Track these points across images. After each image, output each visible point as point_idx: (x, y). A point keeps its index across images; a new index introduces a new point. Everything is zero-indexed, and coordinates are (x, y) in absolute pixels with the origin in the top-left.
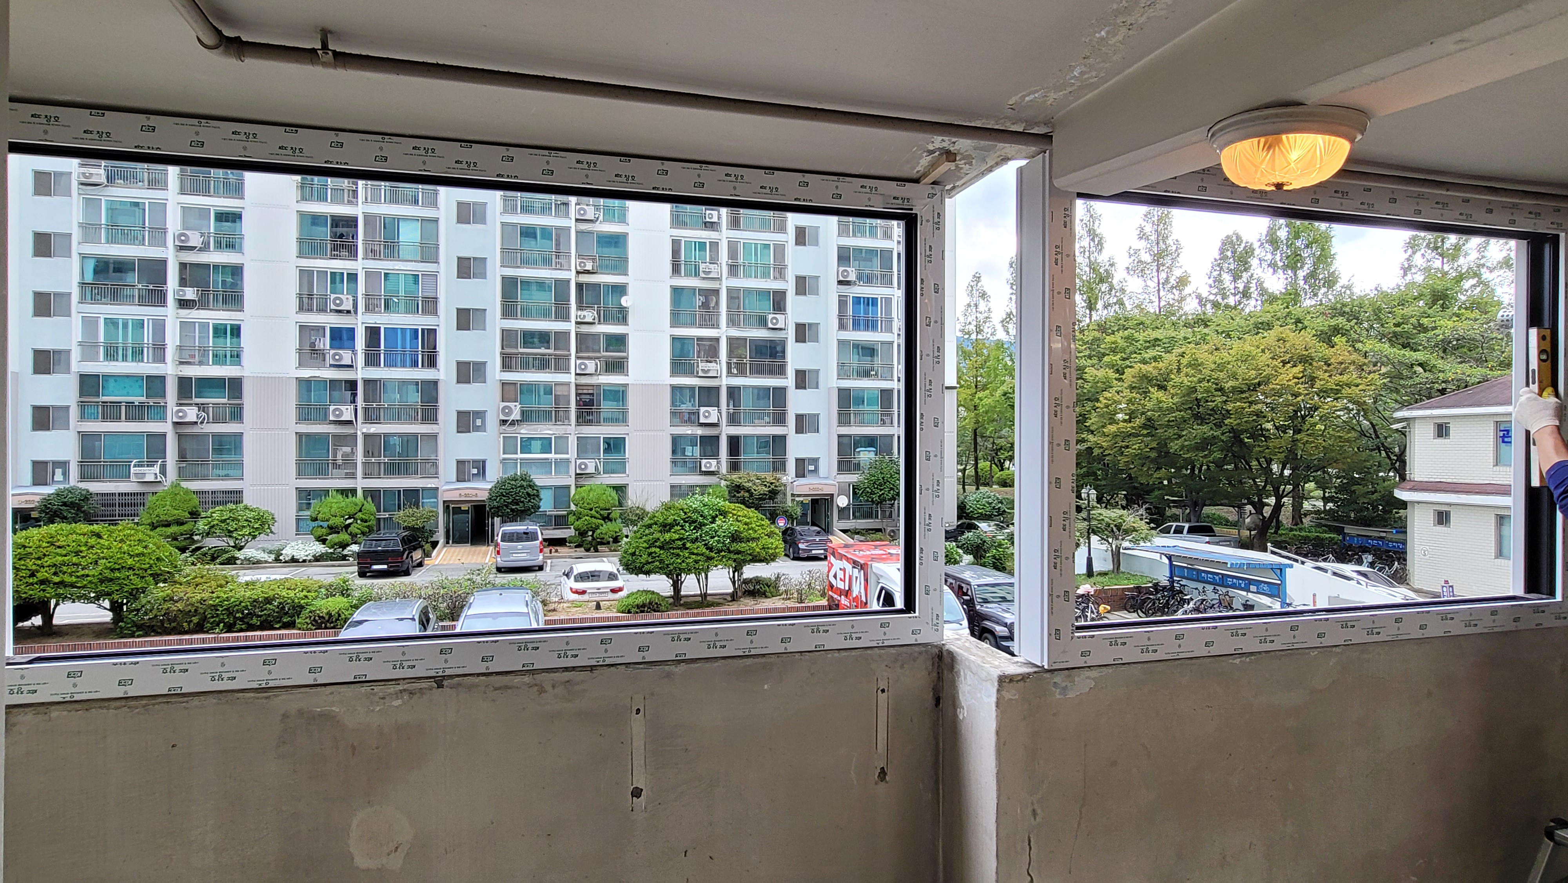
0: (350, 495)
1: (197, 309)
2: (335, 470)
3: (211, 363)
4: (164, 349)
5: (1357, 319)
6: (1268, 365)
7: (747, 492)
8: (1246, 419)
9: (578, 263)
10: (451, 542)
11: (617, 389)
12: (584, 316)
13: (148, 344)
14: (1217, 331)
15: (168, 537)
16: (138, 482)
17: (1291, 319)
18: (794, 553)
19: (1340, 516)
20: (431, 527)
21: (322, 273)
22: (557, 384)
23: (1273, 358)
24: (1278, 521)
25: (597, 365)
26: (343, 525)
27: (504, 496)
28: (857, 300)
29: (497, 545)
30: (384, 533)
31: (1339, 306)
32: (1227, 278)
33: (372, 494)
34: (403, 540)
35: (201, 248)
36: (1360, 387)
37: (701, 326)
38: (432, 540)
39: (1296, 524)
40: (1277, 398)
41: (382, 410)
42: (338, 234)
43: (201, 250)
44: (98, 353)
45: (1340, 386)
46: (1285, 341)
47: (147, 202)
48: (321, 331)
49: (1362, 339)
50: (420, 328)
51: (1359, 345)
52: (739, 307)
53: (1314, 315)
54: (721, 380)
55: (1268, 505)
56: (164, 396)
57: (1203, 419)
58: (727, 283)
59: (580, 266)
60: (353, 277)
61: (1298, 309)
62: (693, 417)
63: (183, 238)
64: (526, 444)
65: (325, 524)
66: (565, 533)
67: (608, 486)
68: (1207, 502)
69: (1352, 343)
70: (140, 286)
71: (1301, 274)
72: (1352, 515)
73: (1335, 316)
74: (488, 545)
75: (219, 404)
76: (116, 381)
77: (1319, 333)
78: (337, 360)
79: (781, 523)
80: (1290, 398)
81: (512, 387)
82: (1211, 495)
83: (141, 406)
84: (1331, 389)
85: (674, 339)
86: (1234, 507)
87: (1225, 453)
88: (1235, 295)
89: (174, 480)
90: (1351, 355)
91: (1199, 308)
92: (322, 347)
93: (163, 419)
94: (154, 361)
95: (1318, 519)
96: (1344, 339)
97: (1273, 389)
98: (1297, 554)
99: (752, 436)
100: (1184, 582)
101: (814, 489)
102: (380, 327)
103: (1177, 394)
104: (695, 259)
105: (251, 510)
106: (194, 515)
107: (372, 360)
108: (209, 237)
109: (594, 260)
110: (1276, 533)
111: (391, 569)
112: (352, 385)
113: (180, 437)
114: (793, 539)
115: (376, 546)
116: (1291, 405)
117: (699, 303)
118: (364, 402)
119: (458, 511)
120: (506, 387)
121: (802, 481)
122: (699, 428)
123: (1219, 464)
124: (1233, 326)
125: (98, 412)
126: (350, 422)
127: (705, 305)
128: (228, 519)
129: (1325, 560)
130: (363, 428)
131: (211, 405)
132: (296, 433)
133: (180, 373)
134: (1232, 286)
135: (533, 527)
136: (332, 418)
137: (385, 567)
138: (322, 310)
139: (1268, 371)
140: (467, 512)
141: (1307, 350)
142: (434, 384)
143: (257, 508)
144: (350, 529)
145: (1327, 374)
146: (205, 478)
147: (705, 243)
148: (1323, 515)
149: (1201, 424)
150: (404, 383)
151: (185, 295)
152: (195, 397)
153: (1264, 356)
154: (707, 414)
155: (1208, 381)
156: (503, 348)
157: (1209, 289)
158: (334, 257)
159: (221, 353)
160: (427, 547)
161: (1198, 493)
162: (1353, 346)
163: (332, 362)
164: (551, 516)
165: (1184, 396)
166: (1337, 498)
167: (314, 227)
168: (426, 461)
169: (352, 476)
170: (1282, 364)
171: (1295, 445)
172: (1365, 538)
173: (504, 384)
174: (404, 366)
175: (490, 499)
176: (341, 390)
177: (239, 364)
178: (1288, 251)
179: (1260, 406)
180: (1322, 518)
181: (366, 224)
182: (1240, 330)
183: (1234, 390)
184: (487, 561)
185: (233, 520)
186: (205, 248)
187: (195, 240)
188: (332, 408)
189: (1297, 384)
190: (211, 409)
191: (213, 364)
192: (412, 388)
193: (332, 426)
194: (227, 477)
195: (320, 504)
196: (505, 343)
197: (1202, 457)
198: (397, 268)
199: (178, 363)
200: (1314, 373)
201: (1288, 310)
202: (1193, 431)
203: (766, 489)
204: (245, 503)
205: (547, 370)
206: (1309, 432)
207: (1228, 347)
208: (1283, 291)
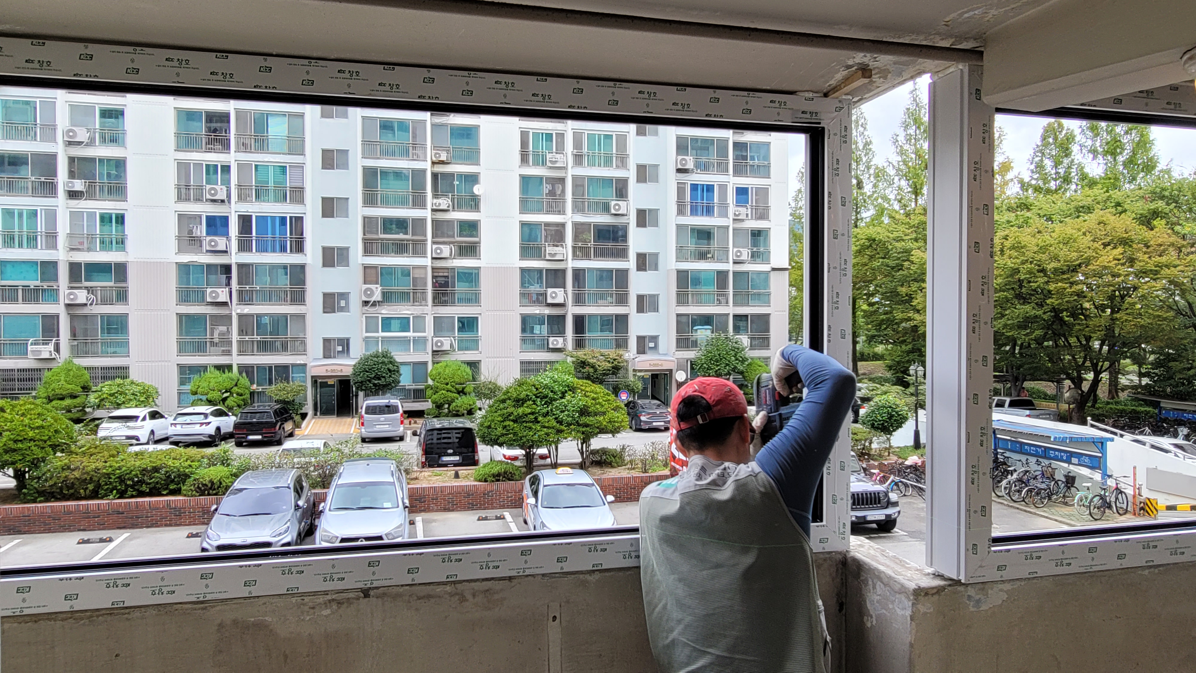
0: (226, 371)
1: (86, 199)
2: (212, 348)
3: (98, 250)
4: (56, 236)
5: (1177, 202)
6: (1089, 248)
7: (592, 367)
8: (1067, 299)
9: (433, 154)
10: (318, 413)
11: (470, 271)
12: (440, 204)
13: (41, 232)
14: (1039, 214)
15: (63, 409)
16: (33, 359)
17: (1111, 202)
18: (636, 425)
19: (1157, 390)
20: (300, 400)
21: (198, 165)
22: (415, 267)
23: (1094, 241)
24: (1095, 396)
25: (451, 249)
26: (220, 399)
27: (367, 372)
28: (694, 187)
29: (362, 417)
30: (257, 406)
31: (1158, 190)
32: (1048, 163)
33: (247, 370)
34: (275, 412)
35: (87, 143)
36: (1179, 268)
37: (548, 212)
38: (302, 412)
39: (1113, 398)
40: (1097, 279)
41: (254, 293)
42: (212, 129)
43: (87, 145)
45: (1159, 267)
46: (1105, 224)
47: (38, 100)
48: (198, 219)
49: (1181, 222)
50: (288, 216)
51: (1178, 228)
52: (583, 195)
53: (1134, 199)
54: (567, 263)
55: (1086, 380)
56: (56, 279)
57: (1024, 298)
58: (573, 171)
59: (435, 157)
60: (226, 169)
61: (1118, 193)
62: (540, 298)
63: (71, 134)
64: (387, 324)
65: (204, 398)
66: (423, 406)
67: (463, 362)
68: (1028, 377)
69: (1172, 225)
70: (33, 179)
71: (1121, 159)
72: (1169, 390)
73: (1154, 200)
74: (353, 417)
75: (106, 287)
76: (13, 266)
77: (1138, 216)
78: (213, 246)
79: (624, 397)
80: (1111, 279)
81: (373, 271)
82: (1032, 371)
83: (36, 290)
84: (1151, 270)
85: (523, 225)
86: (1053, 382)
87: (1045, 331)
88: (1055, 180)
89: (67, 357)
90: (1170, 237)
91: (1021, 192)
92: (199, 234)
93: (56, 301)
94: (47, 248)
95: (1135, 394)
96: (1163, 222)
97: (1094, 270)
98: (1114, 426)
99: (596, 315)
100: (1007, 454)
101: (655, 365)
102: (251, 216)
103: (1001, 275)
104: (542, 149)
105: (137, 385)
106: (86, 389)
107: (244, 246)
108: (95, 133)
109: (448, 151)
110: (1093, 406)
111: (265, 439)
112: (227, 269)
113: (72, 317)
114: (635, 412)
115: (251, 418)
116: (1111, 285)
117: (546, 191)
118: (239, 284)
119: (324, 385)
120: (368, 270)
121: (643, 357)
122: (546, 308)
123: (1039, 341)
124: (1055, 210)
126: (224, 304)
127: (552, 193)
128: (117, 393)
129: (1141, 433)
130: (237, 309)
131: (99, 288)
132: (177, 314)
133: (71, 259)
134: (1053, 171)
135: (395, 401)
136: (209, 300)
137: (259, 437)
138: (198, 199)
139: (1090, 253)
140: (333, 386)
141: (1127, 233)
142: (302, 268)
143: (143, 383)
144: (228, 402)
145: (1147, 256)
146: (95, 355)
147: (552, 134)
148: (1139, 390)
149: (1023, 304)
150: (273, 267)
151: (73, 187)
152: (86, 281)
153: (1085, 238)
154: (554, 295)
155: (1031, 263)
156: (364, 234)
157: (1030, 174)
158: (209, 151)
159: (107, 240)
160: (297, 418)
161: (1019, 369)
162: (1173, 229)
163: (208, 248)
164: (410, 390)
165: (1007, 278)
166: (1154, 373)
167: (190, 122)
168: (294, 340)
169: (228, 353)
170: (1102, 246)
171: (1114, 324)
172: (1180, 412)
173: (366, 268)
174: (274, 251)
175: (355, 374)
176: (216, 274)
177: (124, 249)
178: (1108, 137)
179: (1079, 287)
180: (1139, 393)
181: (237, 119)
182: (1062, 213)
183: (1056, 271)
184: (352, 432)
185: (120, 394)
186: (91, 143)
187: (82, 135)
188: (209, 290)
189: (1116, 265)
190: (99, 292)
191: (100, 250)
192: (281, 271)
193: (209, 307)
194: (114, 354)
195: (199, 379)
196: (366, 229)
197: (1024, 335)
198: (266, 160)
199: (68, 249)
200: (1133, 254)
201: (1108, 194)
202: (1016, 311)
203: (610, 365)
204: (131, 377)
205: (406, 255)
206: (1129, 311)
207: (1050, 230)
208: (1103, 175)
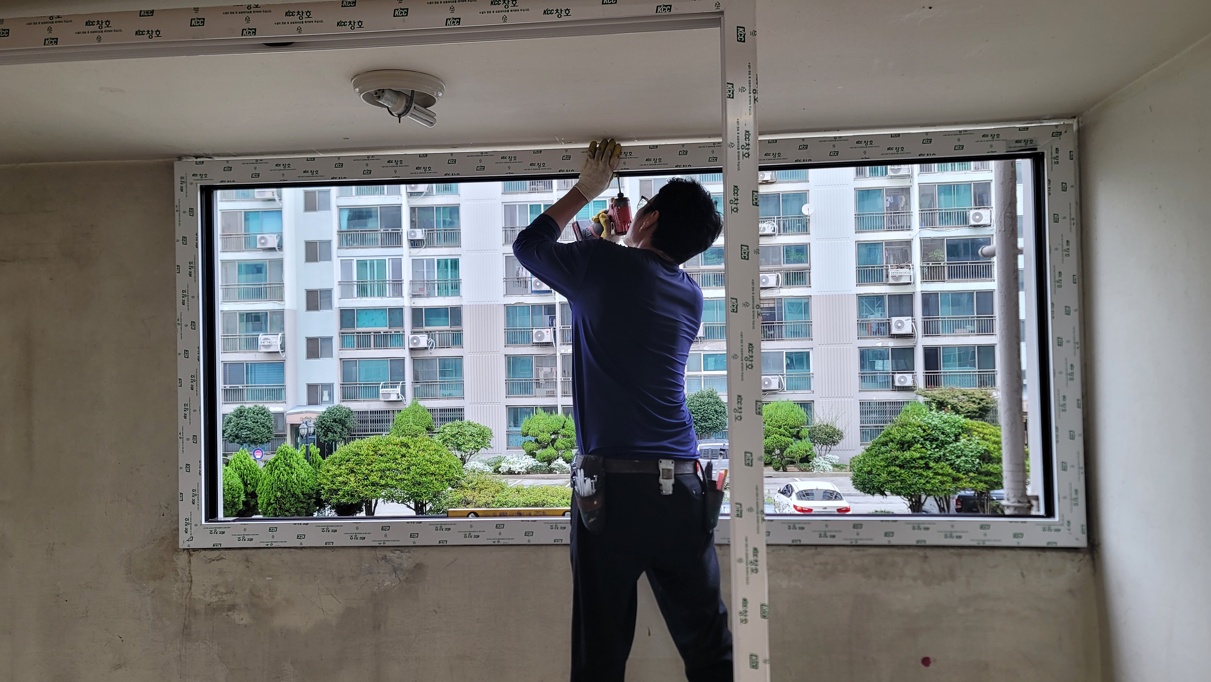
0: (553, 412)
1: (425, 247)
2: (538, 389)
4: (401, 284)
11: (799, 301)
12: (765, 228)
13: (389, 281)
16: (385, 401)
21: (523, 207)
25: (778, 277)
26: (549, 440)
37: (890, 229)
43: (426, 193)
44: (352, 290)
52: (933, 206)
54: (915, 286)
56: (401, 325)
58: (921, 180)
62: (883, 328)
64: (711, 361)
65: (534, 439)
67: (795, 403)
70: (382, 231)
75: (444, 331)
76: (366, 314)
83: (386, 335)
85: (860, 245)
89: (411, 399)
93: (402, 345)
94: (394, 296)
99: (954, 347)
105: (473, 426)
106: (430, 430)
112: (551, 309)
113: (414, 360)
117: (887, 204)
118: (563, 324)
122: (890, 340)
125: (354, 342)
126: (549, 344)
127: (894, 206)
128: (457, 434)
130: (562, 350)
131: (437, 332)
132: (505, 355)
133: (413, 305)
136: (535, 341)
143: (478, 424)
144: (555, 444)
146: (434, 397)
151: (415, 236)
152: (425, 326)
154: (899, 325)
158: (534, 190)
159: (444, 285)
163: (533, 289)
169: (552, 395)
176: (541, 314)
177: (458, 294)
185: (461, 435)
186: (430, 192)
188: (535, 331)
190: (437, 336)
191: (438, 295)
193: (535, 348)
194: (449, 397)
195: (529, 421)
199: (411, 296)
203: (976, 406)
204: (466, 419)
